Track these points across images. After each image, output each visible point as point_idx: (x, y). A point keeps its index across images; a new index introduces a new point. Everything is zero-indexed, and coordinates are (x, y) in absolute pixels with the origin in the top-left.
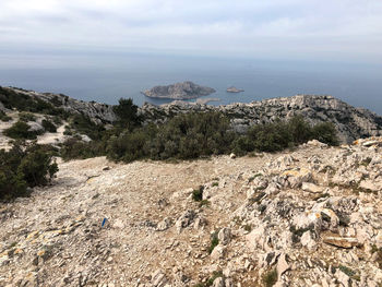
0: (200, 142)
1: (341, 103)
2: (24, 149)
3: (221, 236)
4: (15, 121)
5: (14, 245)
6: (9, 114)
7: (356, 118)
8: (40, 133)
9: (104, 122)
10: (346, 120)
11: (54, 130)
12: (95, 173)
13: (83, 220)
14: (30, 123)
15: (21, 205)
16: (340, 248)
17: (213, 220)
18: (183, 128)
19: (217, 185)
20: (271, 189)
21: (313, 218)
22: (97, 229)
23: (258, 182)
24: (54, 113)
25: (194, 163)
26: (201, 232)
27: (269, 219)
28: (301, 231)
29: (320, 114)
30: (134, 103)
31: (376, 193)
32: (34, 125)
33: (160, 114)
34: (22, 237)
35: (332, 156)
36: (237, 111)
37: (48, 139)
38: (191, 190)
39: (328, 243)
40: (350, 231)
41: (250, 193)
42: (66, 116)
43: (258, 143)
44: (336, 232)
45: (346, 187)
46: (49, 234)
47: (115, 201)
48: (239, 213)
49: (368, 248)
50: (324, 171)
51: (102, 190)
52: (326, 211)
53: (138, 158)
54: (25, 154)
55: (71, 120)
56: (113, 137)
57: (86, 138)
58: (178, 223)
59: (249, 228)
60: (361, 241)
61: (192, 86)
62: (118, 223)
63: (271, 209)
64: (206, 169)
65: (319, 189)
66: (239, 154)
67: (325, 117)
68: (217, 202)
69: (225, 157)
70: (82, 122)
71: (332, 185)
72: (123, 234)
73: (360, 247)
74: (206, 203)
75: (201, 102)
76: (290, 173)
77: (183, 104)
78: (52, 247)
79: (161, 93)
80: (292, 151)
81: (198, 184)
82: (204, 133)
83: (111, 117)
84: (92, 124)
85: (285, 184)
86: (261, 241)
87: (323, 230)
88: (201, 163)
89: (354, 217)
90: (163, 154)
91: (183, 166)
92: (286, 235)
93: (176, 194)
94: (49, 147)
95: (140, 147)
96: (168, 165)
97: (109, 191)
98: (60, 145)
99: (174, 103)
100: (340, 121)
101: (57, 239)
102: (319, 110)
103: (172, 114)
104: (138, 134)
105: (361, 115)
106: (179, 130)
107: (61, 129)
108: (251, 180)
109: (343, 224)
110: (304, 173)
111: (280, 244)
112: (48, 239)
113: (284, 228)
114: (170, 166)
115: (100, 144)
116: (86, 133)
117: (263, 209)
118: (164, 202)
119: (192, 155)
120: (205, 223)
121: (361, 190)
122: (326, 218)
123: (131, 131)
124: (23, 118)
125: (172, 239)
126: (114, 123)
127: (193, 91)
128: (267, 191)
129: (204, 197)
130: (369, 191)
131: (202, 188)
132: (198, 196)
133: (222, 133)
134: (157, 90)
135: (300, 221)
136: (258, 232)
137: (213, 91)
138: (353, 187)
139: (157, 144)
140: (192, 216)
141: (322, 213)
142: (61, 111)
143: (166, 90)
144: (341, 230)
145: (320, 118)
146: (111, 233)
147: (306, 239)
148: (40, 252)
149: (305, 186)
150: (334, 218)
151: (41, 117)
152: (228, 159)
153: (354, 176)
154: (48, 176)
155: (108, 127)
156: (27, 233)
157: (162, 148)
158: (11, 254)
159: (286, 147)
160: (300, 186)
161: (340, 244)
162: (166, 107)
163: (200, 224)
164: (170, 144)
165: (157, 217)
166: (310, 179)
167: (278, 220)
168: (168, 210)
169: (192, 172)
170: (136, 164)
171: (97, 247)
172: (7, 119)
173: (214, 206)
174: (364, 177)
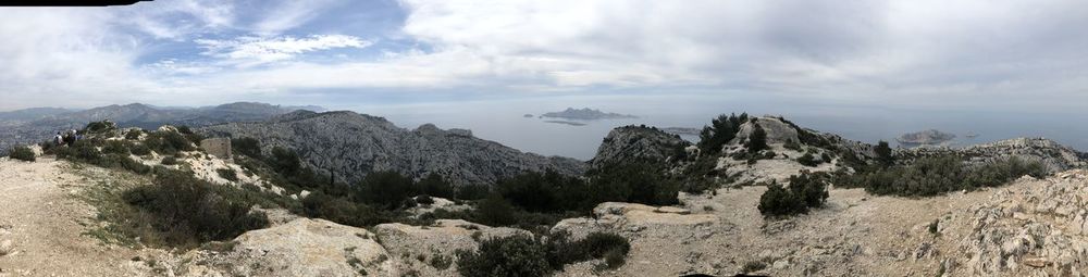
0: (937, 182)
1: (1052, 143)
2: (808, 177)
3: (947, 265)
4: (806, 152)
5: (793, 253)
6: (802, 147)
7: (1063, 153)
8: (819, 162)
9: (866, 158)
10: (1056, 155)
11: (829, 162)
12: (855, 202)
13: (841, 244)
14: (814, 155)
15: (801, 220)
16: (1036, 267)
17: (943, 250)
18: (924, 170)
19: (950, 218)
20: (990, 219)
21: (1017, 244)
22: (851, 253)
23: (981, 214)
24: (830, 148)
25: (933, 199)
26: (933, 262)
27: (986, 247)
28: (1009, 255)
29: (1037, 151)
30: (890, 146)
31: (1067, 217)
32: (817, 157)
33: (909, 155)
34: (799, 247)
35: (1039, 187)
36: (975, 151)
37: (824, 168)
38: (929, 223)
39: (1027, 264)
40: (1044, 252)
41: (975, 224)
42: (838, 151)
43: (984, 180)
44: (1034, 254)
45: (1046, 214)
46: (817, 250)
47: (868, 230)
48: (964, 242)
49: (1056, 266)
50: (1031, 201)
51: (858, 219)
52: (1027, 237)
53: (888, 193)
54: (808, 181)
55: (841, 155)
56: (871, 174)
57: (852, 170)
58: (915, 254)
59: (970, 256)
60: (1051, 260)
61: (936, 133)
62: (868, 251)
63: (987, 238)
64: (942, 204)
65: (1026, 217)
66: (969, 190)
67: (1041, 153)
68: (948, 234)
69: (958, 193)
70: (850, 157)
71: (1036, 212)
72: (871, 262)
73: (1051, 265)
74: (940, 235)
75: (944, 145)
76: (1004, 205)
77: (930, 147)
78: (817, 263)
79: (911, 139)
80: (1010, 184)
81: (935, 218)
82: (941, 174)
83: (872, 154)
84: (857, 159)
85: (1001, 215)
86: (978, 267)
87: (1025, 253)
88: (938, 199)
89: (1047, 240)
90: (907, 192)
91: (924, 201)
92: (997, 259)
93: (916, 227)
94: (824, 174)
95: (890, 185)
96: (911, 201)
97: (864, 220)
98: (832, 173)
99: (922, 146)
100: (1052, 156)
101: (822, 257)
102: (1037, 148)
103: (919, 155)
104: (888, 174)
105: (1067, 151)
106: (920, 172)
107: (834, 161)
108: (976, 212)
109: (1038, 247)
110: (1015, 204)
111: (991, 269)
112: (816, 254)
113: (997, 253)
114: (913, 202)
115: (861, 178)
116: (852, 166)
117: (982, 238)
118: (905, 235)
119: (932, 193)
120: (937, 253)
121: (1057, 215)
122: (1026, 243)
123: (885, 169)
124: (810, 151)
125: (908, 268)
126: (875, 159)
127: (937, 137)
128: (987, 222)
129: (939, 230)
130: (1062, 215)
131: (938, 221)
132: (933, 229)
133: (956, 173)
134: (907, 136)
135: (1008, 247)
136: (976, 259)
137: (954, 136)
138: (1051, 213)
139: (903, 183)
140: (926, 248)
141: (1024, 239)
142: (835, 148)
143: (915, 136)
144: (1037, 251)
145: (1037, 154)
146: (862, 259)
147: (1011, 263)
148: (810, 265)
149: (1016, 215)
150: (1032, 243)
151: (821, 151)
152: (960, 194)
153: (1052, 205)
154: (821, 200)
155: (869, 162)
156: (802, 244)
157: (907, 187)
158: (790, 260)
159: (1005, 182)
160: (1012, 215)
161: (1035, 264)
162: (914, 149)
163: (932, 255)
164: (913, 183)
165: (899, 247)
166: (1020, 209)
167: (992, 247)
168: (909, 241)
169: (930, 207)
170: (886, 198)
171: (851, 270)
172: (800, 151)
173: (945, 237)
174: (1059, 204)
